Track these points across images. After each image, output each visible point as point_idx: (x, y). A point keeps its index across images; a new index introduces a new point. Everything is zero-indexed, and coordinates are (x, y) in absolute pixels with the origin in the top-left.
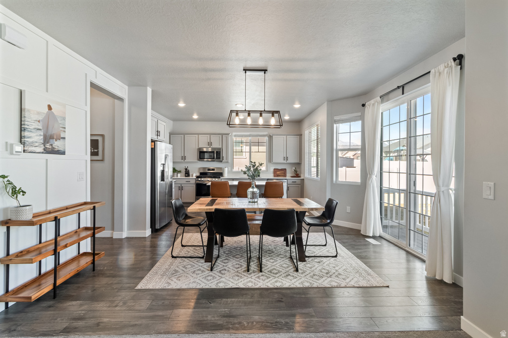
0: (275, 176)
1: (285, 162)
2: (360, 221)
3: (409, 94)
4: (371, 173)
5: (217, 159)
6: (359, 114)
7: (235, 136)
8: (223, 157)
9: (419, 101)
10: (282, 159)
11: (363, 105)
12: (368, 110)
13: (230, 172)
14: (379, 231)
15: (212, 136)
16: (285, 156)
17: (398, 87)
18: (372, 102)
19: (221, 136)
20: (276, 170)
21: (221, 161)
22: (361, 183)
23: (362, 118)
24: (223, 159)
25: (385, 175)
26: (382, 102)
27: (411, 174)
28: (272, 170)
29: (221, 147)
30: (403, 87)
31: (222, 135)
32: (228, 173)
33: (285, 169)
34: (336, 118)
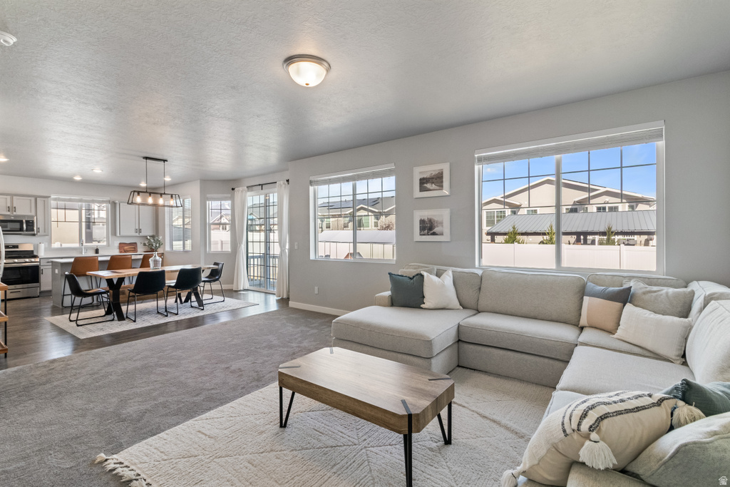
0: (121, 252)
1: (137, 234)
2: (232, 283)
3: (265, 191)
4: (241, 243)
5: (27, 230)
6: (229, 195)
7: (55, 199)
8: (38, 229)
9: (271, 195)
10: (134, 231)
11: (233, 189)
12: (238, 194)
13: (49, 249)
14: (247, 286)
15: (14, 197)
16: (137, 228)
17: (260, 185)
18: (241, 189)
19: (33, 199)
20: (121, 246)
21: (34, 235)
22: (232, 251)
23: (232, 199)
24: (38, 231)
25: (250, 244)
26: (248, 191)
27: (267, 242)
28: (117, 244)
29: (33, 213)
30: (262, 185)
31: (36, 198)
32: (45, 251)
33: (136, 243)
34: (208, 196)
